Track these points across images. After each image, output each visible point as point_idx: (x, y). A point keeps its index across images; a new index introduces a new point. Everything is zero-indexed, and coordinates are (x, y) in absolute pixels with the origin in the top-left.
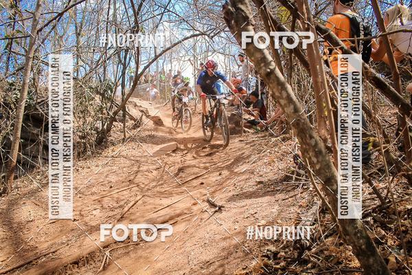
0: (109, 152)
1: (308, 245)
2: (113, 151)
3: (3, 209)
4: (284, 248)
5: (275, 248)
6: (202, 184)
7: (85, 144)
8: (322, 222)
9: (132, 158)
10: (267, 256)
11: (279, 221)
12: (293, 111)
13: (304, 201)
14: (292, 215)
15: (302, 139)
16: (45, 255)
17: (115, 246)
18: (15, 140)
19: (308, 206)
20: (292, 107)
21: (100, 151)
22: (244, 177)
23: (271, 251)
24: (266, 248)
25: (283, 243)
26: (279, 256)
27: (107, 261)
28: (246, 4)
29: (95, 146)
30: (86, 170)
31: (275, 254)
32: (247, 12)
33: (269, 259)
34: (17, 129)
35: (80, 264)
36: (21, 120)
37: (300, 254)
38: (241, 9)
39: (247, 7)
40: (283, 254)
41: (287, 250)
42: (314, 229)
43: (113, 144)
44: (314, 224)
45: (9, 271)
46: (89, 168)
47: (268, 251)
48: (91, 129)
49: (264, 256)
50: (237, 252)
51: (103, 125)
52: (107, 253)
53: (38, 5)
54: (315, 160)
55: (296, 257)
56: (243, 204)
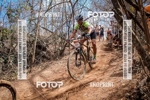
0: (64, 58)
1: (143, 93)
2: (66, 57)
3: (30, 78)
4: (133, 94)
5: (129, 94)
6: (99, 69)
7: (56, 55)
8: (147, 85)
9: (73, 60)
10: (127, 97)
11: (130, 84)
12: (138, 45)
13: (139, 77)
14: (135, 82)
15: (142, 55)
16: (45, 94)
17: (69, 92)
18: (33, 54)
19: (141, 78)
20: (138, 44)
21: (61, 58)
22: (115, 67)
23: (128, 95)
24: (126, 94)
25: (132, 92)
26: (131, 97)
27: (67, 97)
28: (120, 8)
29: (60, 56)
30: (57, 64)
31: (130, 97)
32: (121, 11)
33: (127, 98)
34: (34, 50)
35: (58, 97)
36: (35, 47)
37: (140, 97)
38: (118, 10)
39: (121, 9)
40: (133, 97)
41: (134, 95)
42: (145, 88)
43: (66, 55)
44: (144, 86)
45: (34, 98)
46: (58, 63)
47: (127, 95)
48: (58, 50)
49: (125, 97)
50: (115, 95)
51: (62, 48)
52: (67, 94)
53: (40, 8)
54: (147, 63)
55: (138, 98)
56: (115, 77)
